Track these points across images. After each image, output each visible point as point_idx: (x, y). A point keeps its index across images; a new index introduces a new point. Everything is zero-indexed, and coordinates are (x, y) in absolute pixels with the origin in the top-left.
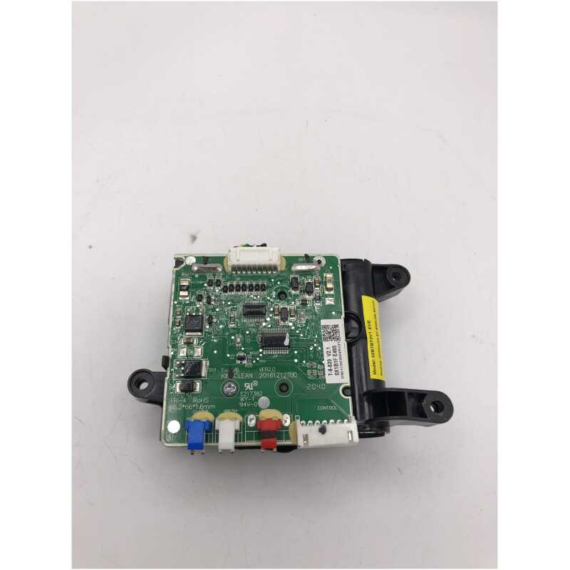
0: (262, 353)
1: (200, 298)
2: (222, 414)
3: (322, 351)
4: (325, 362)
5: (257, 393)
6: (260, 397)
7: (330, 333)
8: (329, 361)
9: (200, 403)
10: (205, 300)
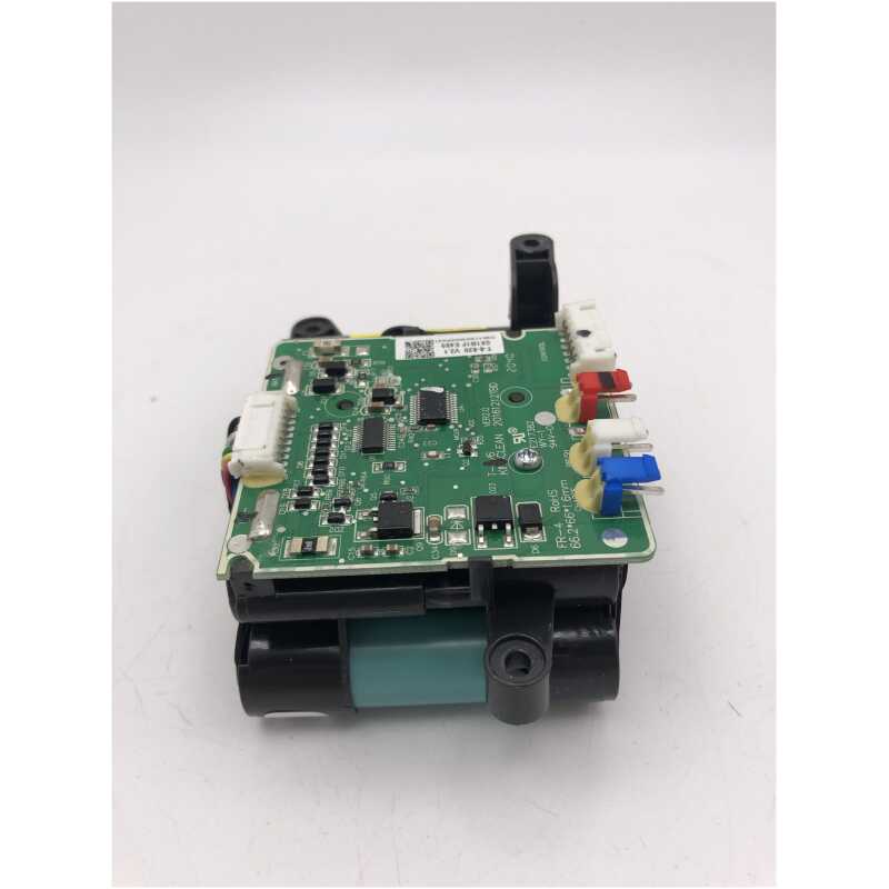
0: (456, 426)
1: (336, 520)
2: (576, 470)
3: (449, 358)
4: (469, 354)
5: (530, 427)
6: (536, 424)
7: (419, 351)
8: (466, 350)
9: (560, 501)
10: (342, 510)
